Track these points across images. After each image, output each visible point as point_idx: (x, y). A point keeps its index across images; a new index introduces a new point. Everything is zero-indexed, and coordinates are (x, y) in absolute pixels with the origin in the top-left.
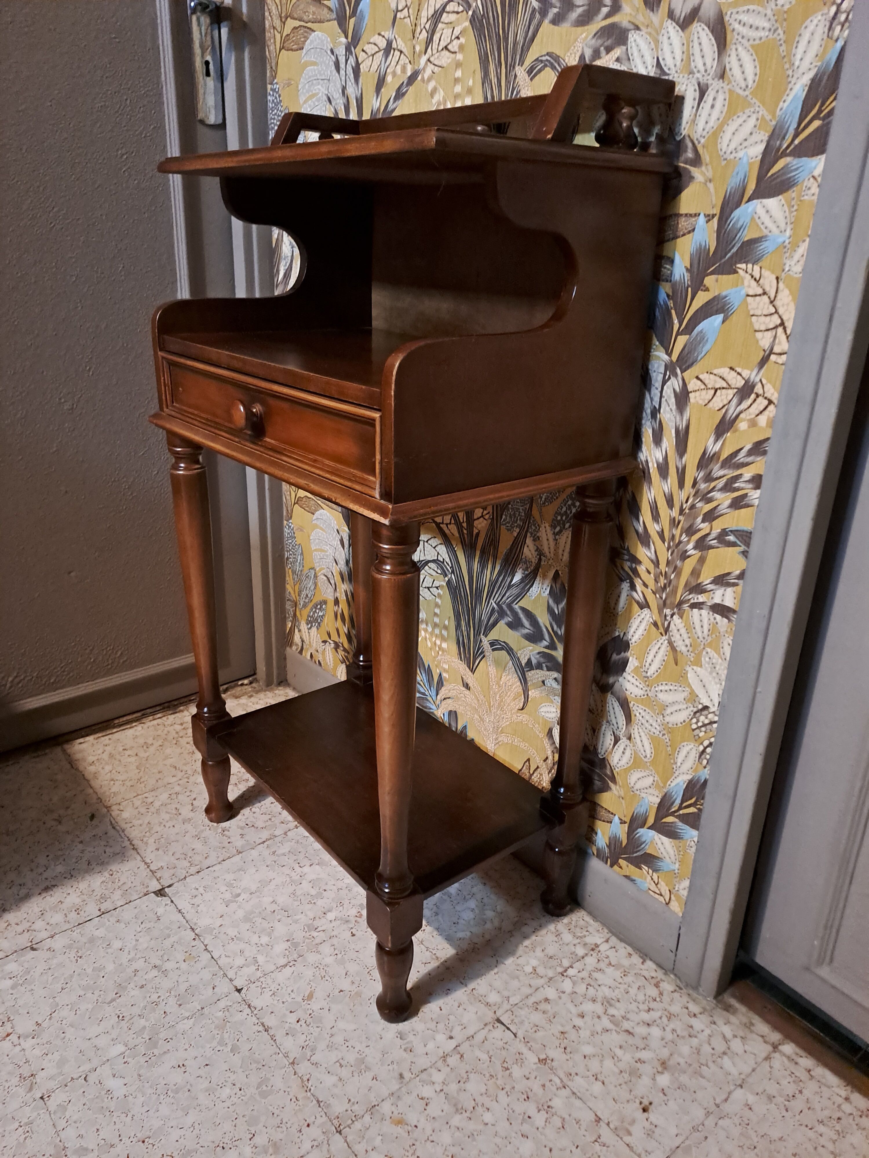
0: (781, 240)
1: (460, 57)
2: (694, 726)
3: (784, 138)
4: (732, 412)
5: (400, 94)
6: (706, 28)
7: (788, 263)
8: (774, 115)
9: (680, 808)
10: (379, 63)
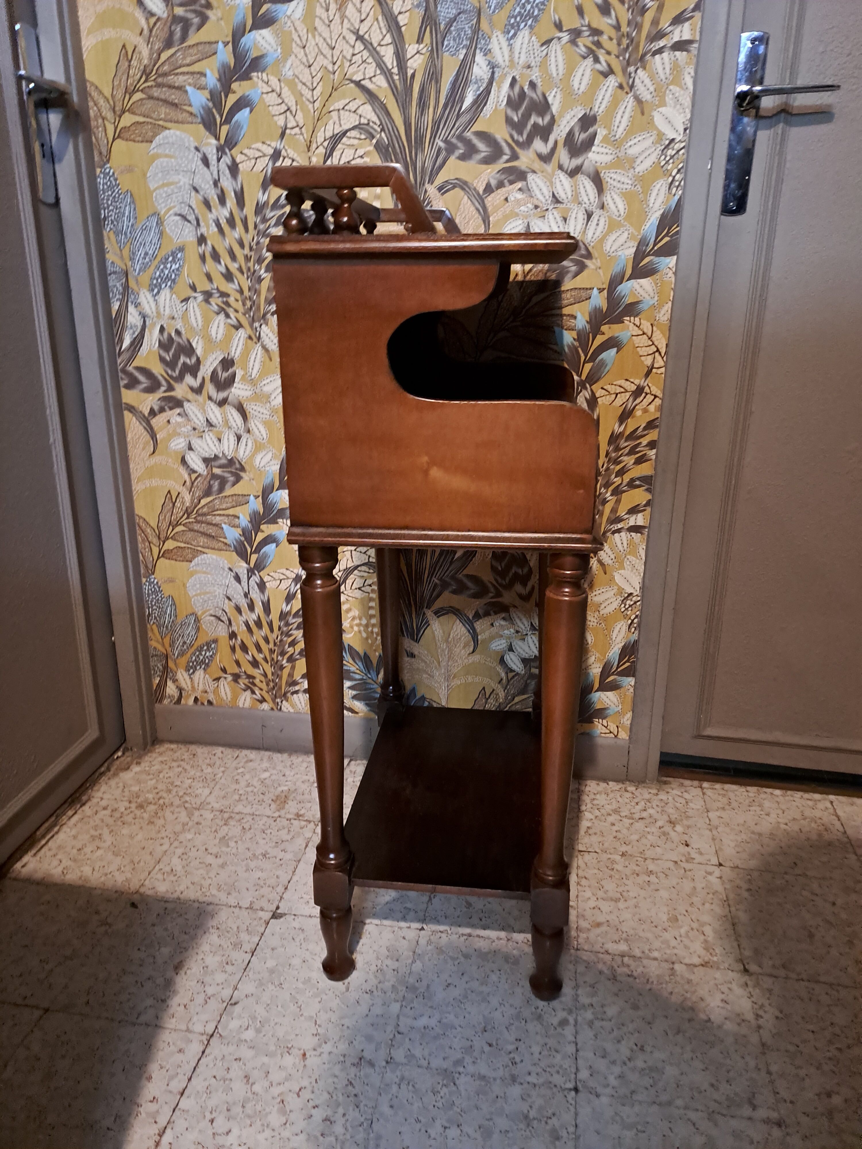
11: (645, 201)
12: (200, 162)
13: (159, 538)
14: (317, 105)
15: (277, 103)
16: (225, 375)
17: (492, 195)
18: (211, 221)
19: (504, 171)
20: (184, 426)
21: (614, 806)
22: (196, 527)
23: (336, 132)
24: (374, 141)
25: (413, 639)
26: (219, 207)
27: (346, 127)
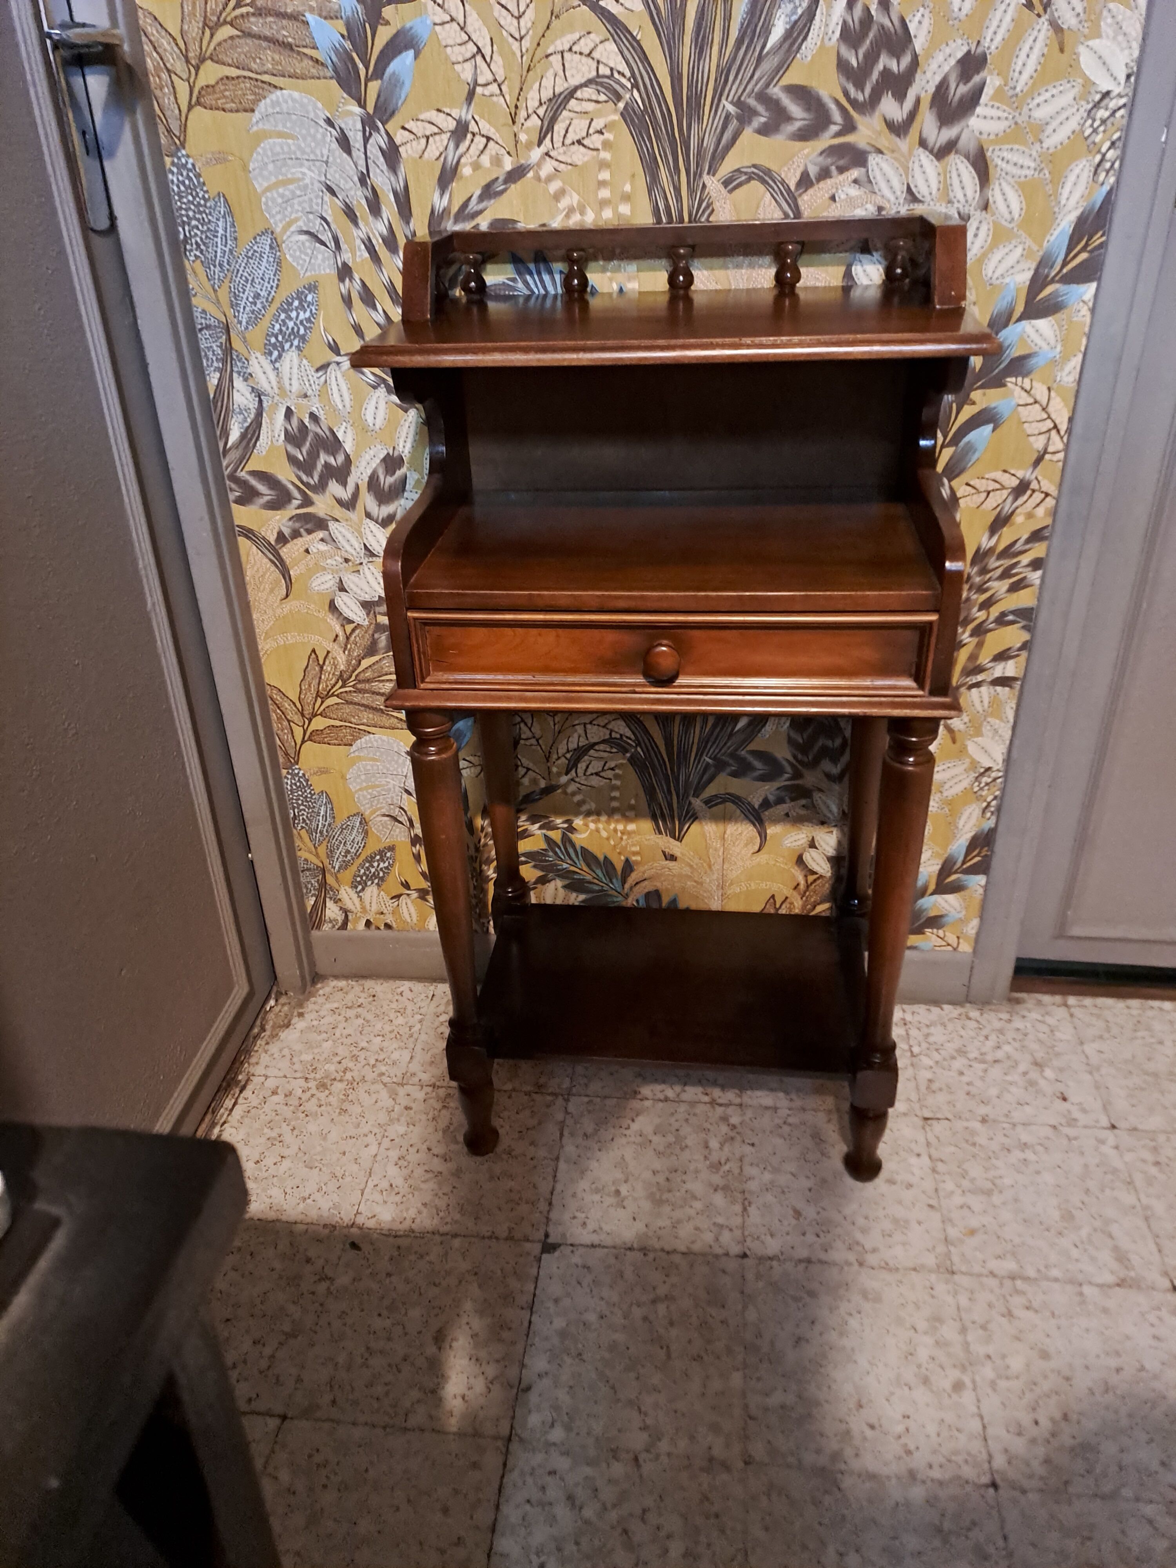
0: (1051, 355)
1: (605, 155)
2: (976, 789)
3: (1052, 267)
4: (1007, 509)
5: (489, 192)
6: (965, 161)
7: (1059, 374)
8: (1041, 246)
9: (964, 863)
10: (442, 149)
11: (1056, 195)
12: (335, 145)
13: (303, 715)
14: (526, 43)
15: (459, 41)
16: (390, 480)
17: (811, 191)
18: (358, 242)
19: (831, 151)
20: (331, 557)
21: (957, 1043)
22: (357, 698)
23: (557, 91)
24: (621, 105)
25: (674, 838)
26: (371, 218)
27: (574, 81)
